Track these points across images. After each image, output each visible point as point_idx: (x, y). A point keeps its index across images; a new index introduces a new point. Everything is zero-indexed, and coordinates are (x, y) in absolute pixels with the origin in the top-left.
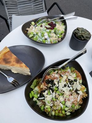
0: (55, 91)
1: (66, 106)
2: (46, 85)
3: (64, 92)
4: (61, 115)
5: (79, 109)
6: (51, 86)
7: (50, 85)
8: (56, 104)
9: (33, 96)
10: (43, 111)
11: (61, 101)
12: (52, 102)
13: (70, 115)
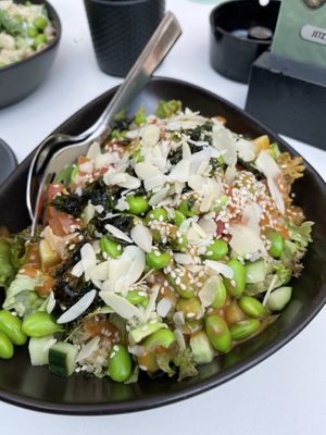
0: (137, 222)
1: (246, 261)
2: (73, 227)
3: (188, 194)
4: (249, 327)
5: (310, 246)
6: (100, 209)
7: (91, 210)
8: (185, 280)
9: (20, 340)
10: (134, 379)
11: (202, 251)
12: (156, 289)
13: (293, 297)
